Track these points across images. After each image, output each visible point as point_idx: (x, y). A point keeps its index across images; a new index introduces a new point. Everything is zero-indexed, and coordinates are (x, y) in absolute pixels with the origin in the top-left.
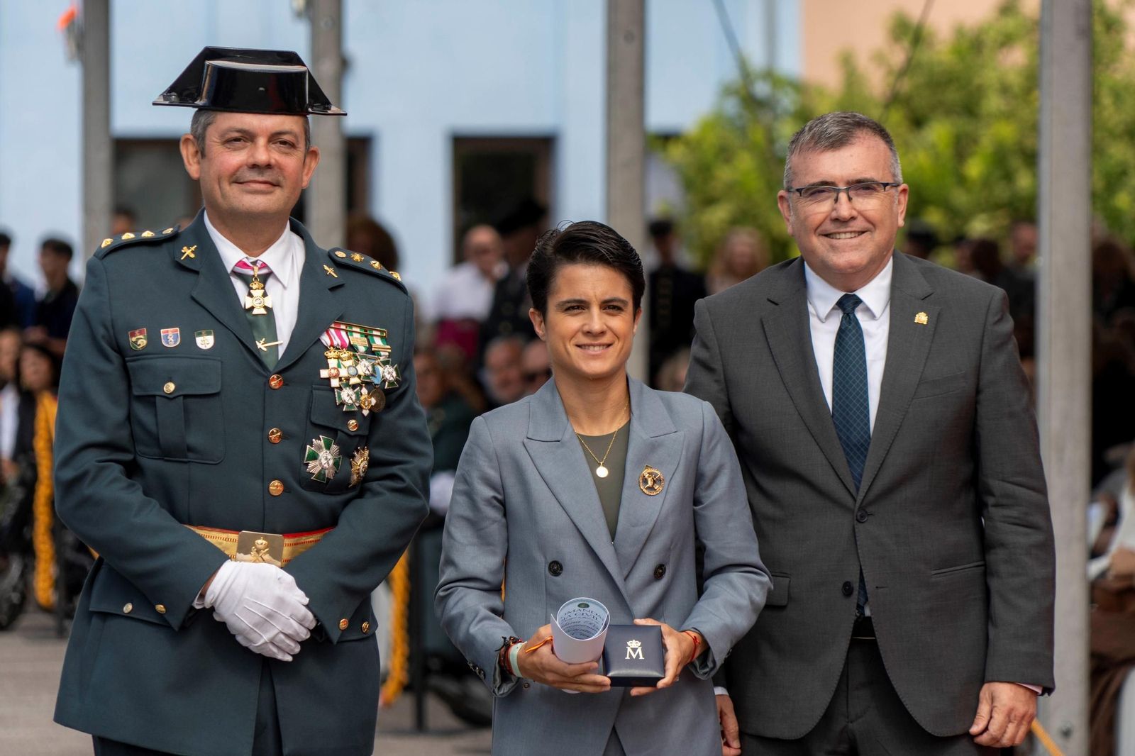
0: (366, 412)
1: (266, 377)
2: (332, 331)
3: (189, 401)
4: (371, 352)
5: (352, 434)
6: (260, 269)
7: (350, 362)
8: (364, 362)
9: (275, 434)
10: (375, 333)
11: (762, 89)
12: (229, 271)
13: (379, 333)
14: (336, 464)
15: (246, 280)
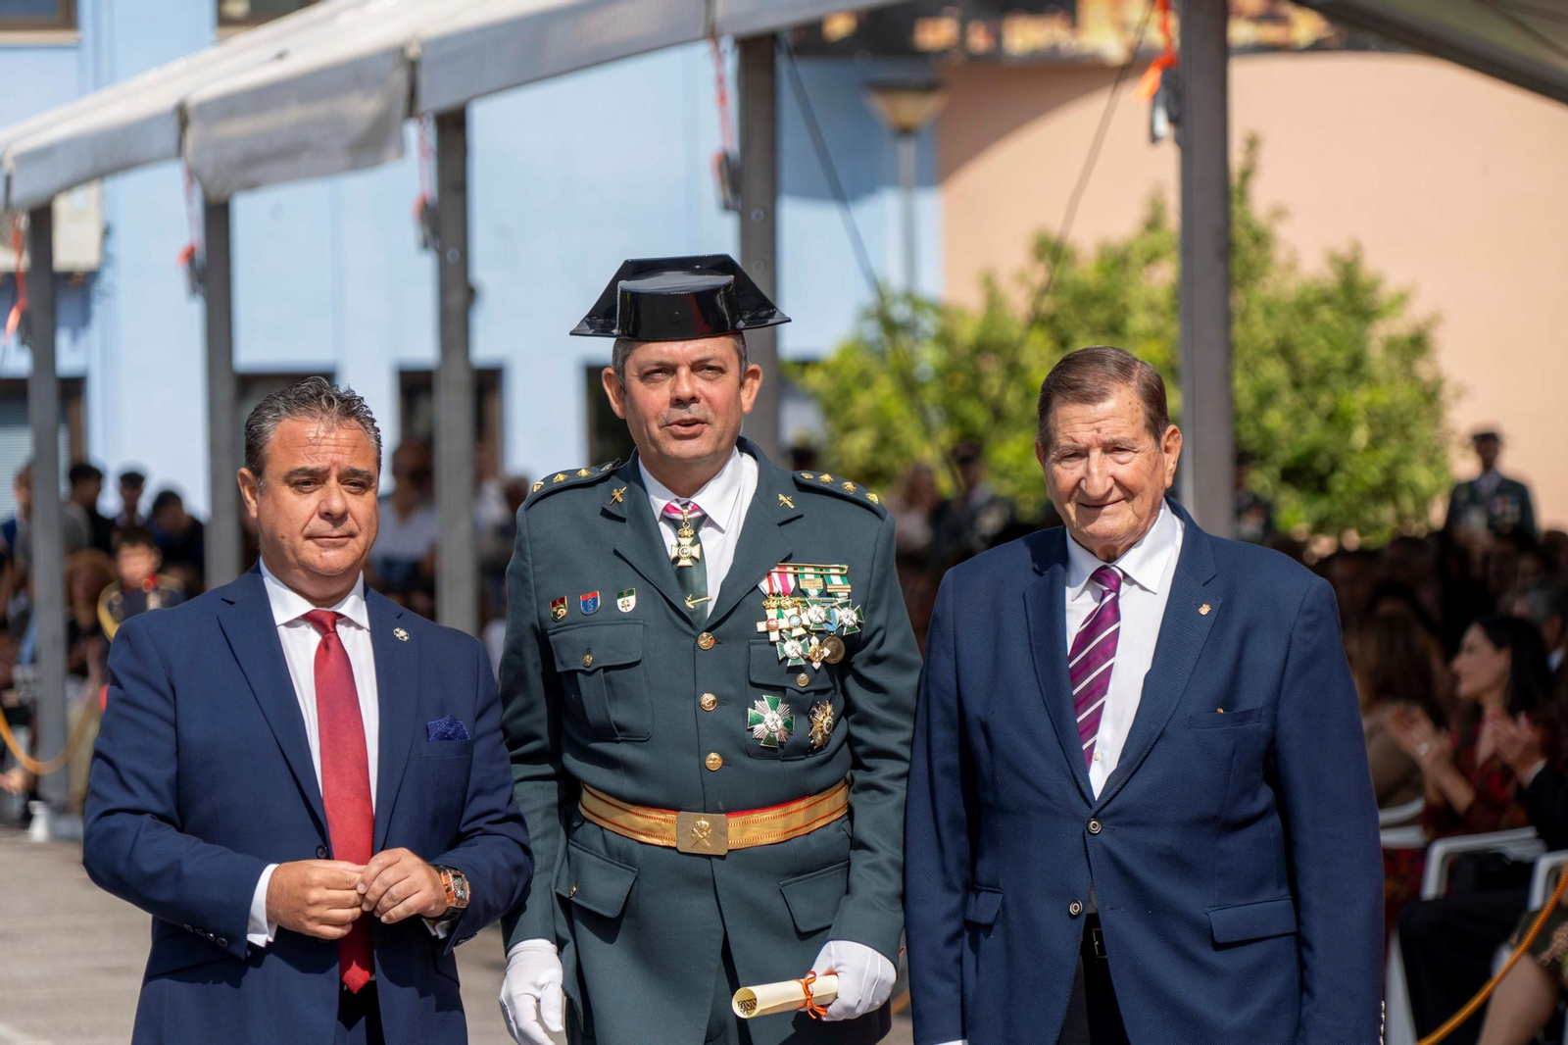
0: (817, 665)
1: (694, 637)
2: (775, 576)
3: (612, 673)
4: (826, 593)
5: (803, 690)
6: (690, 512)
7: (794, 611)
8: (815, 608)
9: (708, 698)
10: (832, 571)
11: (900, 312)
12: (658, 517)
13: (837, 571)
14: (788, 724)
15: (676, 525)
